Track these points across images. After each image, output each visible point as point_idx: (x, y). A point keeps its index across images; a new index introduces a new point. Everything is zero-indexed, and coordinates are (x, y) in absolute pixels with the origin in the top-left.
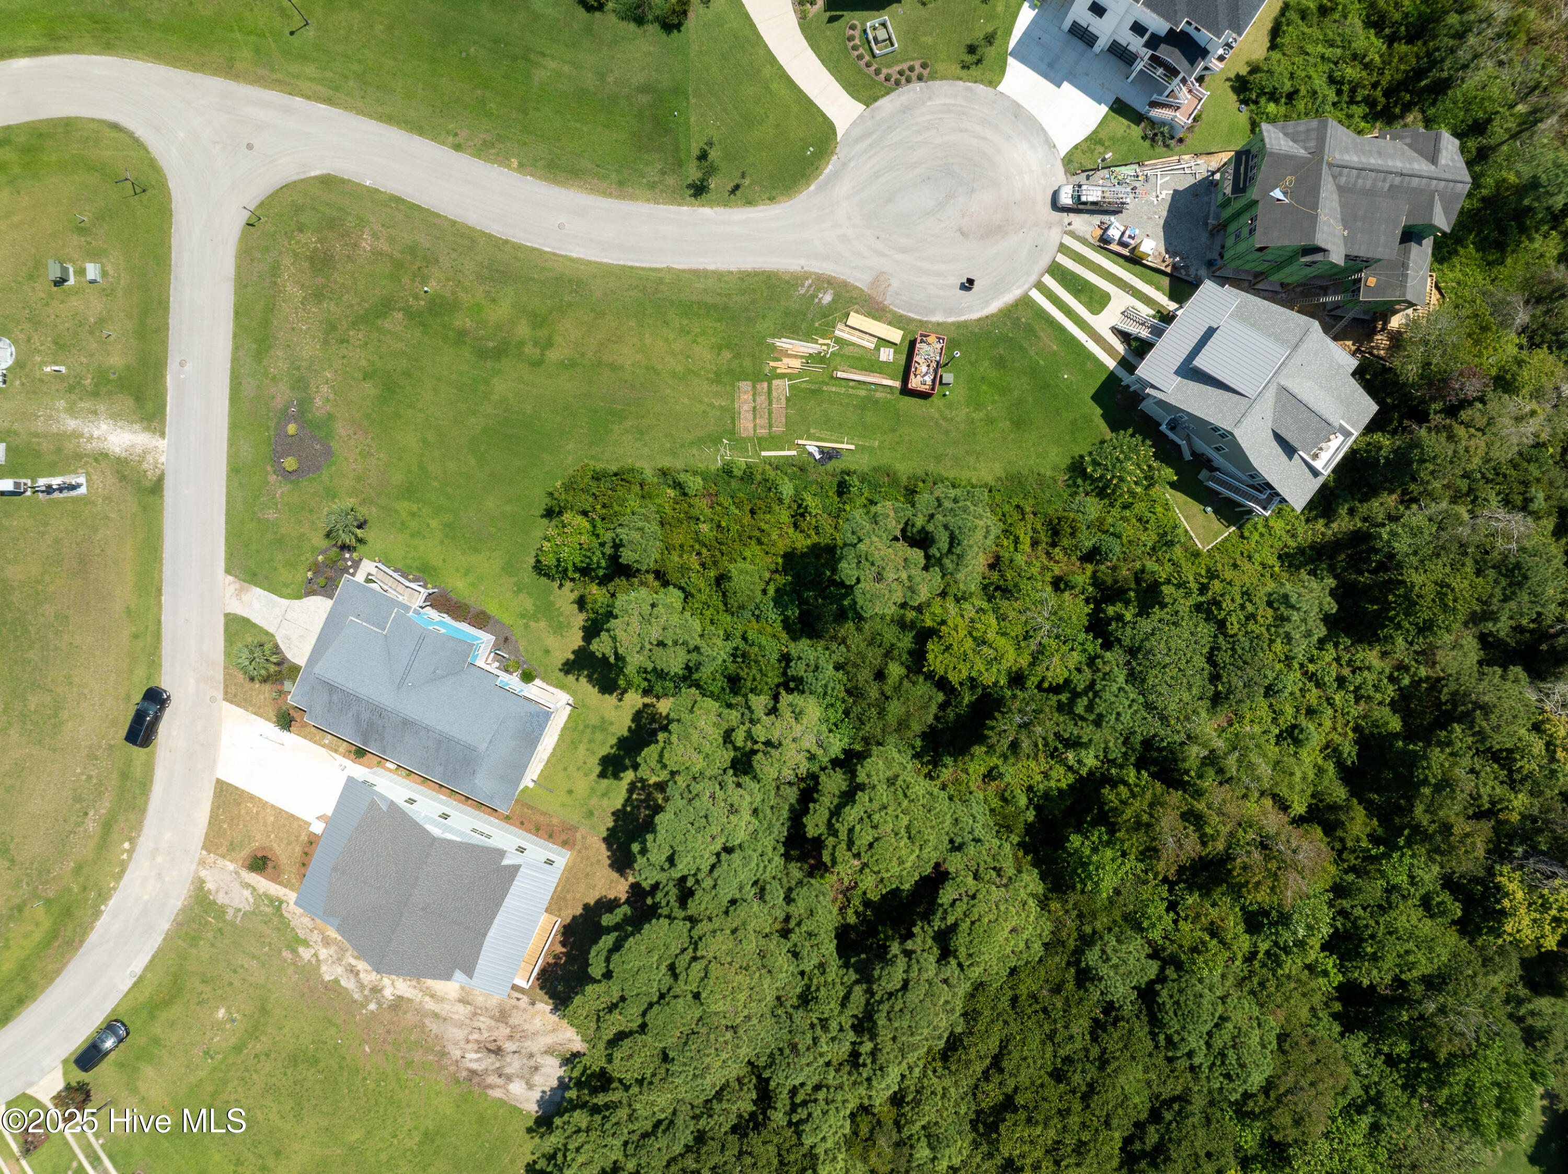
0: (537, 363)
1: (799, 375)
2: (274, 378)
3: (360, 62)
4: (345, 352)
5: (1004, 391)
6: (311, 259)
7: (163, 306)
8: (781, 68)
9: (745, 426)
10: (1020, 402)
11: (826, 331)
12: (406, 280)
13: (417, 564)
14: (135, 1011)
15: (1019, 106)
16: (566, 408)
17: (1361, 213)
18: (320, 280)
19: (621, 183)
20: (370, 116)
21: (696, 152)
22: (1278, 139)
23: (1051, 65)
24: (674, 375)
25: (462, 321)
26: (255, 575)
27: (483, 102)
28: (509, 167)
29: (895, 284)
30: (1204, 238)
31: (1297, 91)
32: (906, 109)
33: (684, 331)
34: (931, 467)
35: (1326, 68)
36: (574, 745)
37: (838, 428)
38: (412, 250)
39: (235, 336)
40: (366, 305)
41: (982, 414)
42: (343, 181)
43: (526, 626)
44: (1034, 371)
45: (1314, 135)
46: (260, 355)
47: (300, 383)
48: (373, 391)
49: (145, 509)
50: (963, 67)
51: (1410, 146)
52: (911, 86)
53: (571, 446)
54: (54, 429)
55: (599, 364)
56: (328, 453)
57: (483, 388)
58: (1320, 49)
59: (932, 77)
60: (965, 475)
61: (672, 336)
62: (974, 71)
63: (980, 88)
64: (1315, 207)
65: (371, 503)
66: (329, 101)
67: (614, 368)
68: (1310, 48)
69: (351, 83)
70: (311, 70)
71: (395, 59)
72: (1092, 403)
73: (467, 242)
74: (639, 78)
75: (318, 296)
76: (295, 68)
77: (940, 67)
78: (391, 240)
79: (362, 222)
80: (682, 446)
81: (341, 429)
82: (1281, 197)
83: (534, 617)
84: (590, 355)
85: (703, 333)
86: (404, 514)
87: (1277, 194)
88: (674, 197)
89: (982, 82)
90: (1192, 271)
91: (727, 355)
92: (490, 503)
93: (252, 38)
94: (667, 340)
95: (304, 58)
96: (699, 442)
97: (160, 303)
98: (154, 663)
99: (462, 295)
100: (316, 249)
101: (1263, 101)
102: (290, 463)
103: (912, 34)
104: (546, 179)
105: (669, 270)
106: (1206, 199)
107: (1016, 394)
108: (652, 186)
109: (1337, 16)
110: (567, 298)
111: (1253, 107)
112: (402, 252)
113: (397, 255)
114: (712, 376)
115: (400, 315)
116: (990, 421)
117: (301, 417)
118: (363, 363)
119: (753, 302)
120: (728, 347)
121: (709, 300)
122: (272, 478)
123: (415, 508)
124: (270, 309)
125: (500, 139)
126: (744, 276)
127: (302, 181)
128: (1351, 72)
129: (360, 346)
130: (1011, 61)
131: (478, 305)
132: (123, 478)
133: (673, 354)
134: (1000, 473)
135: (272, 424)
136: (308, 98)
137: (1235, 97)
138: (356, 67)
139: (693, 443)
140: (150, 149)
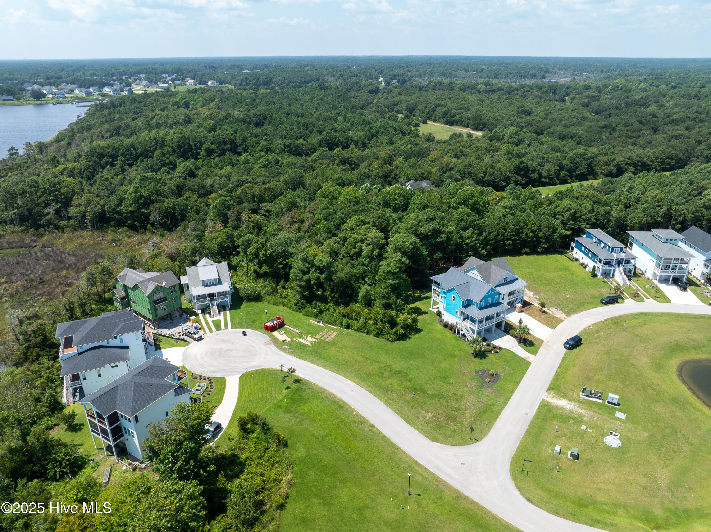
2: (489, 398)
9: (335, 334)
11: (293, 342)
12: (420, 400)
15: (182, 360)
20: (402, 451)
21: (289, 390)
28: (357, 413)
29: (263, 342)
32: (214, 372)
38: (412, 407)
39: (500, 413)
42: (428, 437)
44: (248, 317)
46: (492, 405)
47: (478, 391)
48: (451, 379)
49: (558, 386)
56: (477, 372)
59: (197, 375)
63: (188, 368)
66: (417, 463)
70: (419, 478)
72: (241, 309)
75: (458, 409)
76: (426, 483)
78: (419, 413)
79: (427, 422)
81: (469, 376)
88: (307, 383)
95: (419, 485)
99: (402, 390)
100: (451, 422)
104: (346, 404)
106: (164, 326)
108: (312, 388)
112: (416, 408)
113: (419, 408)
115: (429, 392)
118: (451, 387)
122: (502, 374)
124: (480, 413)
125: (355, 422)
126: (305, 359)
127: (445, 444)
129: (449, 391)
132: (564, 394)
135: (496, 387)
136: (426, 468)
138: (397, 470)
139: (354, 336)
140: (514, 484)
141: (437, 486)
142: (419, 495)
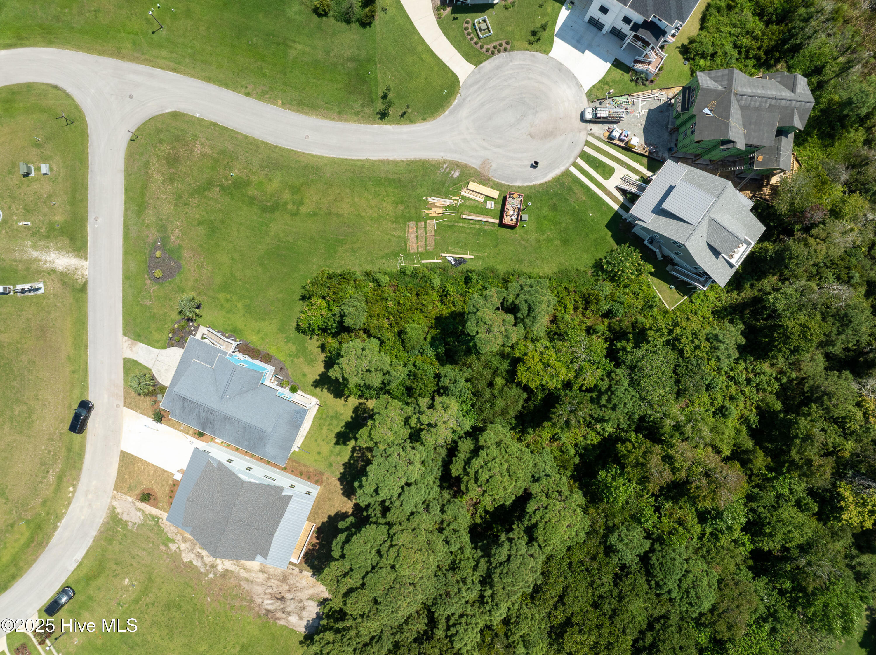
0: (295, 214)
1: (442, 217)
2: (148, 225)
3: (191, 48)
4: (187, 210)
5: (556, 223)
6: (167, 159)
7: (85, 187)
8: (427, 46)
9: (412, 246)
10: (566, 229)
11: (456, 192)
12: (220, 169)
13: (230, 328)
14: (78, 581)
15: (561, 64)
16: (311, 239)
17: (753, 121)
18: (172, 171)
19: (340, 113)
20: (198, 78)
21: (381, 94)
22: (706, 80)
23: (578, 41)
24: (372, 219)
25: (252, 191)
26: (139, 336)
27: (261, 69)
28: (276, 105)
29: (494, 165)
30: (666, 135)
31: (716, 53)
32: (498, 67)
33: (377, 194)
34: (517, 267)
35: (732, 40)
36: (320, 427)
37: (464, 247)
38: (223, 152)
39: (125, 203)
40: (198, 184)
41: (544, 237)
42: (184, 115)
43: (292, 361)
44: (573, 212)
45: (726, 78)
46: (139, 213)
47: (163, 228)
48: (203, 232)
49: (77, 300)
50: (529, 43)
51: (779, 82)
52: (500, 54)
53: (315, 260)
54: (25, 257)
55: (330, 213)
56: (179, 267)
57: (265, 228)
58: (728, 29)
59: (512, 49)
60: (536, 271)
61: (370, 197)
62: (535, 45)
63: (539, 55)
64: (728, 117)
65: (204, 294)
66: (175, 70)
67: (338, 215)
68: (723, 29)
69: (187, 60)
70: (164, 53)
71: (211, 46)
72: (606, 229)
73: (254, 148)
74: (348, 54)
75: (171, 179)
76: (155, 52)
77: (516, 43)
78: (212, 147)
79: (195, 137)
80: (377, 258)
81: (186, 253)
82: (709, 112)
83: (297, 356)
84: (324, 209)
85: (388, 195)
86: (222, 300)
87: (706, 111)
88: (369, 120)
89: (540, 51)
90: (660, 154)
91: (401, 207)
92: (270, 293)
93: (131, 36)
94: (367, 200)
95: (160, 46)
96: (387, 256)
97: (83, 185)
98: (84, 387)
99: (252, 177)
100: (170, 153)
101: (697, 58)
102: (158, 273)
103: (500, 26)
104: (297, 111)
105: (368, 160)
106: (667, 114)
107: (563, 225)
108: (357, 114)
109: (737, 10)
110: (311, 177)
111: (692, 62)
112: (218, 154)
113: (215, 155)
114: (393, 219)
115: (217, 189)
116: (549, 240)
117: (163, 247)
118: (198, 216)
119: (415, 177)
120: (402, 202)
121: (390, 176)
122: (148, 282)
123: (228, 296)
124: (145, 187)
125: (272, 89)
126: (410, 163)
127: (161, 115)
128: (746, 41)
129: (195, 207)
130: (556, 39)
131: (261, 182)
132: (64, 284)
133: (371, 207)
134: (556, 269)
135: (147, 251)
136: (163, 69)
137: (682, 57)
138: (190, 51)
139: (383, 257)
140: (75, 99)
141: (143, 54)
142: (153, 33)
